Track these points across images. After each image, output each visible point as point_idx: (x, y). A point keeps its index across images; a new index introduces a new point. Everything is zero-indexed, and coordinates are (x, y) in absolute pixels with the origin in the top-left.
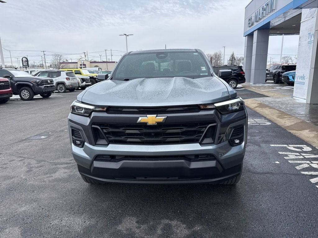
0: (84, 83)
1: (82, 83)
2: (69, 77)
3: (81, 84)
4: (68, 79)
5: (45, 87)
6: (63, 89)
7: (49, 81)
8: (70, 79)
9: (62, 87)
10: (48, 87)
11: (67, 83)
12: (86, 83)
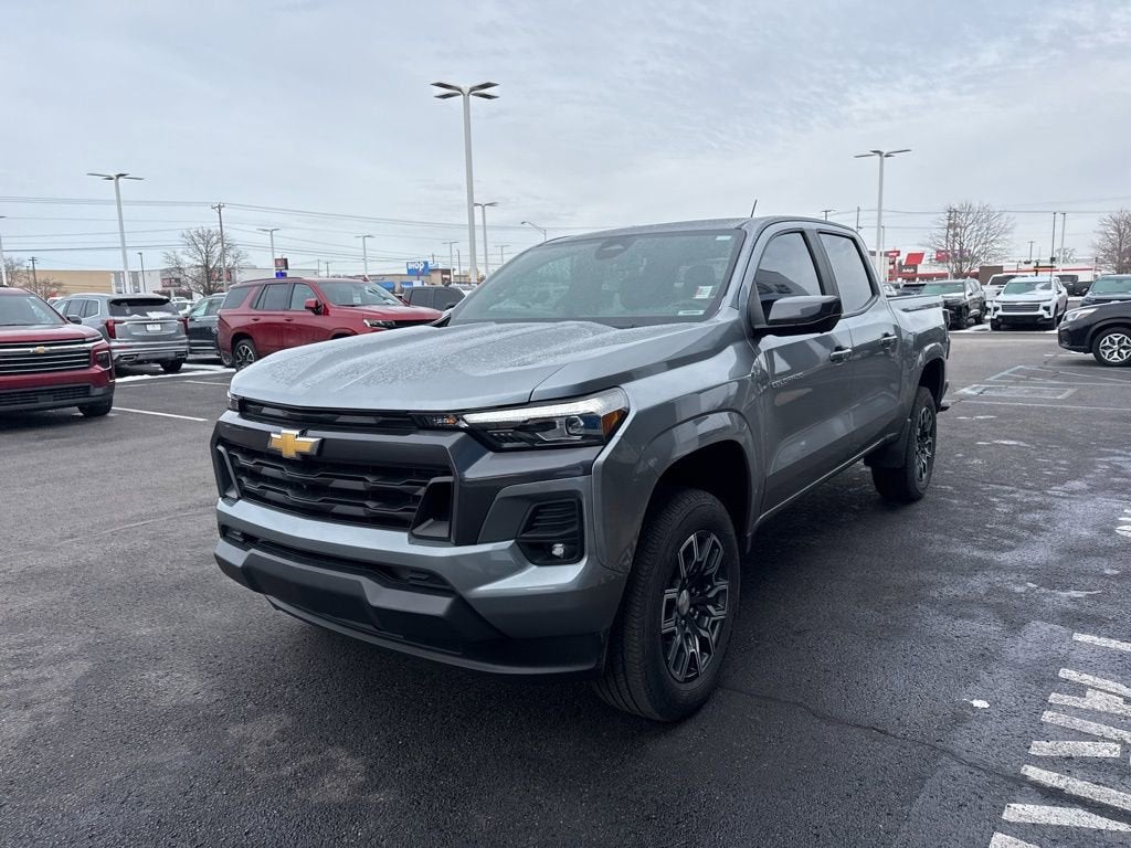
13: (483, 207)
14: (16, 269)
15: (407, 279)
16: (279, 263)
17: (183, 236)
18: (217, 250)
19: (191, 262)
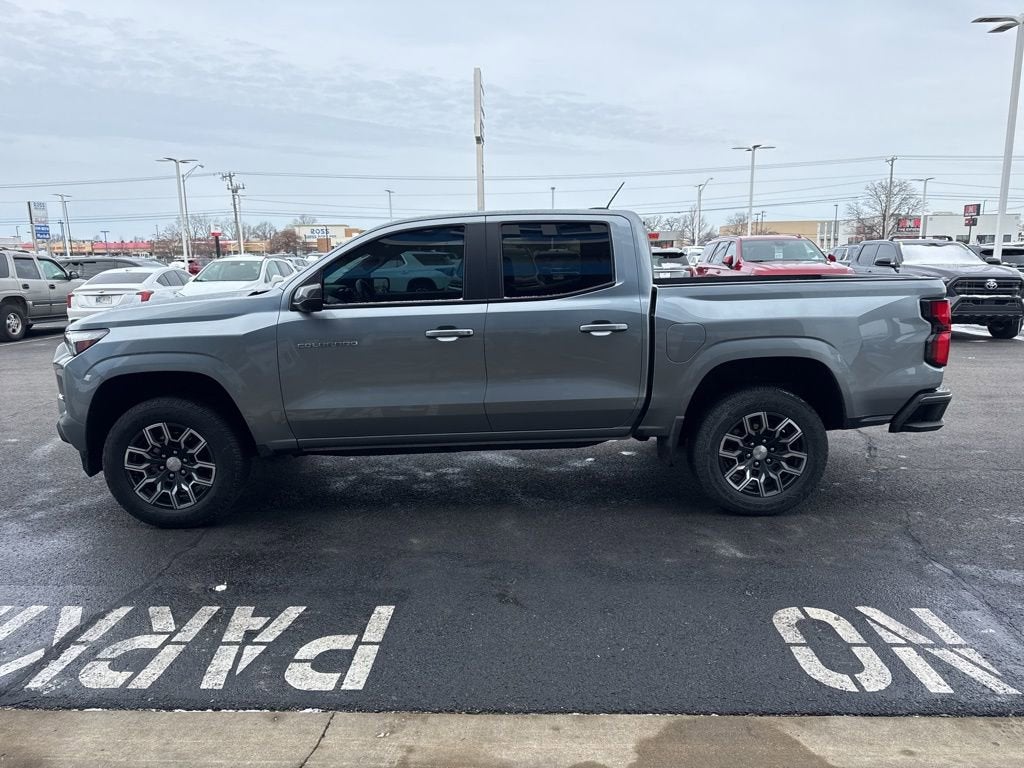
7: (992, 283)
10: (977, 301)
14: (744, 221)
16: (971, 209)
17: (867, 188)
18: (897, 200)
19: (870, 212)
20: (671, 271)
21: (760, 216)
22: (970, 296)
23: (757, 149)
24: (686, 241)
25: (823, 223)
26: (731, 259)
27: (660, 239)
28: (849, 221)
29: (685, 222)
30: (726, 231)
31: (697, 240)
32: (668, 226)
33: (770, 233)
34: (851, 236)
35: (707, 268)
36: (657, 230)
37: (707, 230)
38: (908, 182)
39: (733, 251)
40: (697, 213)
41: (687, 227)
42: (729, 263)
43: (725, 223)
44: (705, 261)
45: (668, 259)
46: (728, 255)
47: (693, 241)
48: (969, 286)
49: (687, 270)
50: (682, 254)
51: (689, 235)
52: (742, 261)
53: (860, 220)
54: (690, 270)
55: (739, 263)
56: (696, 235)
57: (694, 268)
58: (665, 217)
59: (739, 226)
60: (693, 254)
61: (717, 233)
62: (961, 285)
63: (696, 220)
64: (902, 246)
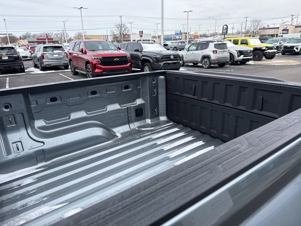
0: (242, 57)
1: (239, 56)
2: (217, 50)
3: (237, 58)
4: (215, 52)
5: (165, 64)
6: (207, 64)
7: (172, 57)
8: (218, 52)
9: (207, 61)
10: (169, 64)
11: (213, 57)
12: (244, 57)
13: (188, 12)
14: (81, 35)
15: (175, 36)
16: (141, 32)
17: (115, 25)
18: (123, 29)
19: (117, 32)
20: (58, 54)
21: (85, 33)
22: (167, 62)
23: (82, 9)
24: (63, 41)
25: (103, 36)
26: (82, 49)
27: (54, 40)
28: (111, 35)
29: (61, 34)
30: (76, 38)
31: (66, 41)
32: (56, 36)
33: (89, 39)
34: (112, 40)
35: (73, 53)
36: (52, 37)
37: (69, 38)
38: (125, 24)
39: (82, 46)
40: (65, 31)
41: (62, 36)
42: (82, 51)
43: (75, 35)
44: (71, 50)
45: (56, 49)
46: (81, 48)
47: (65, 41)
48: (166, 59)
49: (64, 53)
50: (61, 47)
51: (64, 39)
52: (87, 51)
53: (114, 35)
54: (66, 53)
55: (86, 51)
56: (66, 39)
57: (68, 53)
58: (54, 33)
59: (79, 36)
60: (66, 46)
61: (73, 38)
62: (164, 58)
63: (65, 34)
64: (142, 44)
